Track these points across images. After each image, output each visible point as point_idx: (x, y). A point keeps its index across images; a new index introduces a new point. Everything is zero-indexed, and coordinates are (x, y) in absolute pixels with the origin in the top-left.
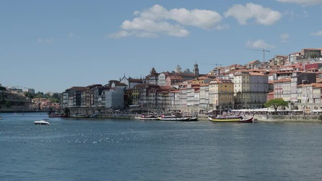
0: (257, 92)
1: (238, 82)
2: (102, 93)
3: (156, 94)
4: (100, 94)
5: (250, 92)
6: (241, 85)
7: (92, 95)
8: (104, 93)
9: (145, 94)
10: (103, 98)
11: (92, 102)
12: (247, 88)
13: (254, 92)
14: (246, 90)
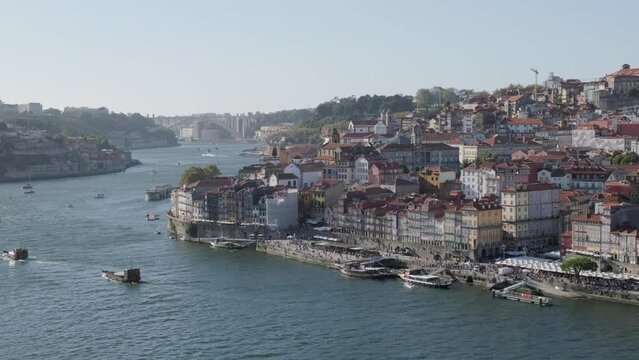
0: (541, 219)
1: (508, 203)
2: (260, 202)
3: (363, 213)
4: (255, 202)
5: (529, 220)
6: (514, 209)
7: (240, 204)
8: (264, 202)
9: (341, 210)
10: (262, 210)
11: (240, 216)
12: (524, 214)
13: (535, 219)
14: (523, 218)
